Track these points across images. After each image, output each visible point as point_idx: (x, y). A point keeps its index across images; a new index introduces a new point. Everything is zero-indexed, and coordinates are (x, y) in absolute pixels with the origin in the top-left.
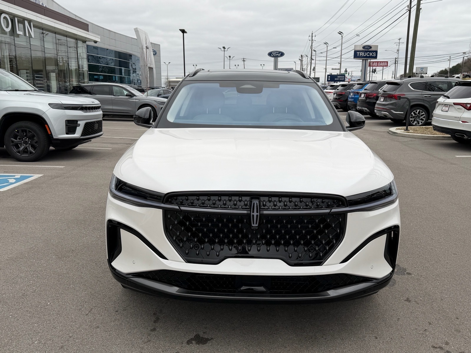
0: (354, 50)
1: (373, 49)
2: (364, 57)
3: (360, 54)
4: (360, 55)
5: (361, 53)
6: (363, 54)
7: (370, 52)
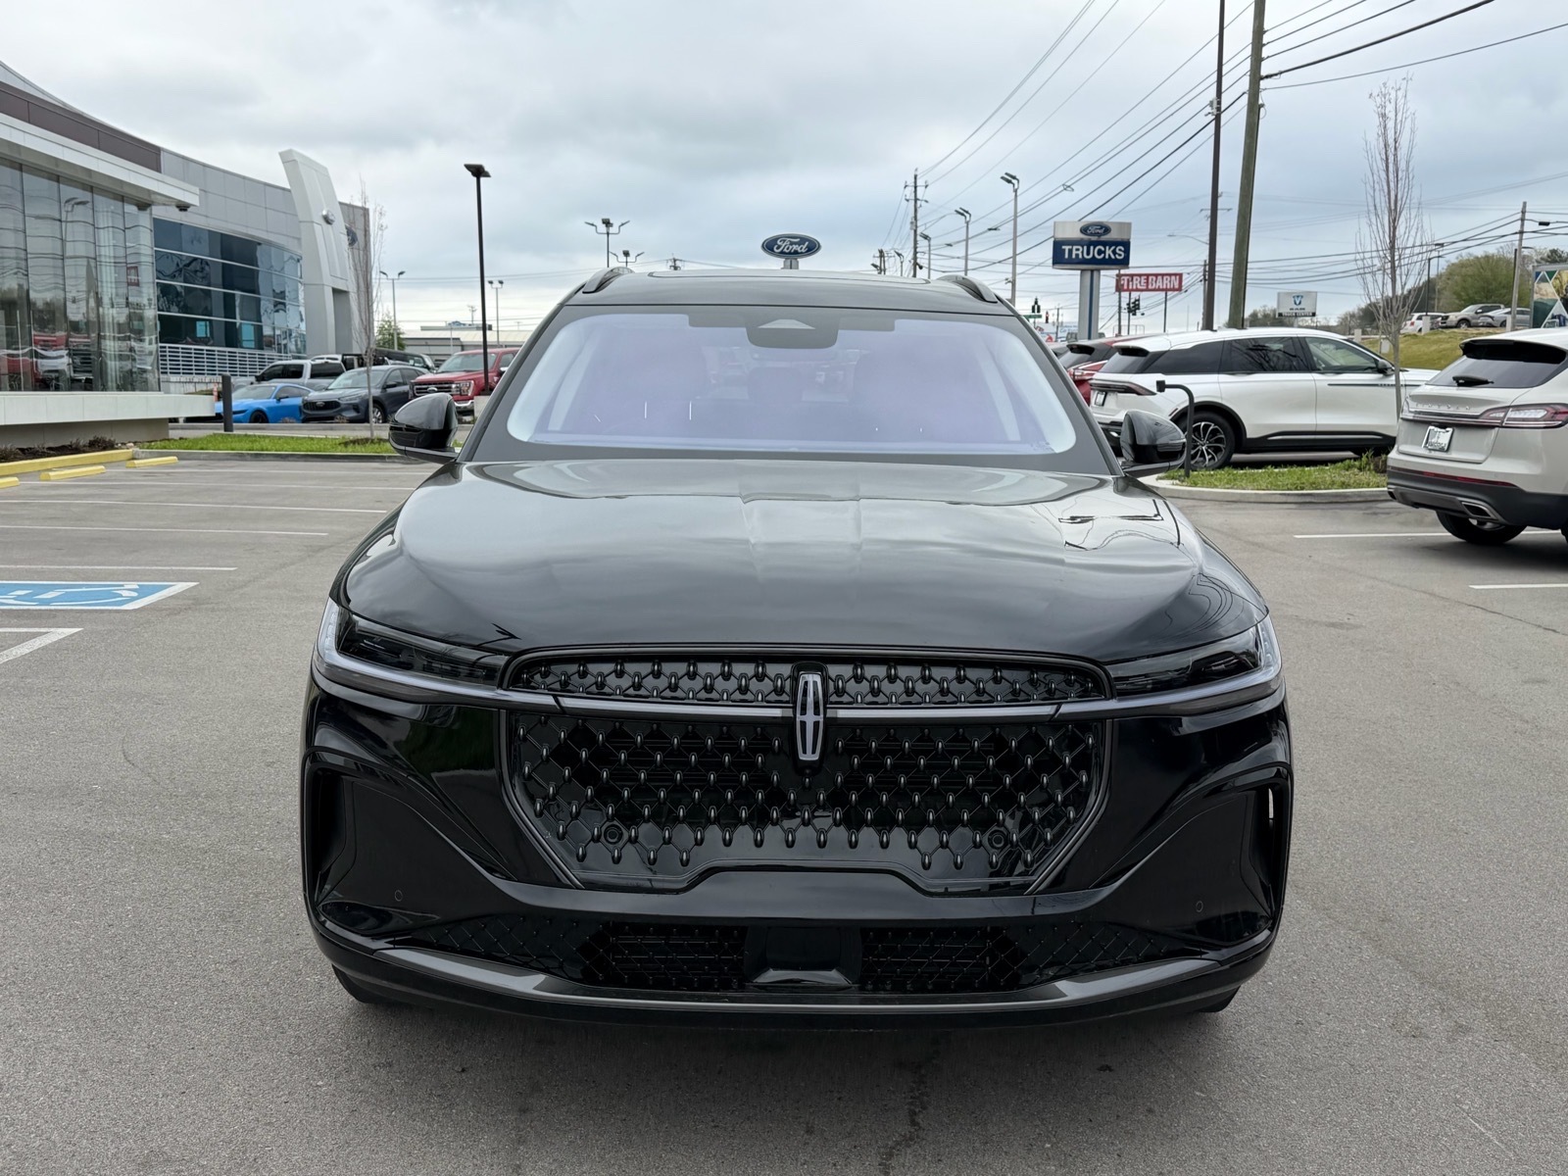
0: (1052, 241)
1: (1113, 236)
2: (1084, 261)
3: (1074, 252)
4: (1074, 256)
5: (1075, 247)
6: (1082, 252)
7: (1105, 244)
